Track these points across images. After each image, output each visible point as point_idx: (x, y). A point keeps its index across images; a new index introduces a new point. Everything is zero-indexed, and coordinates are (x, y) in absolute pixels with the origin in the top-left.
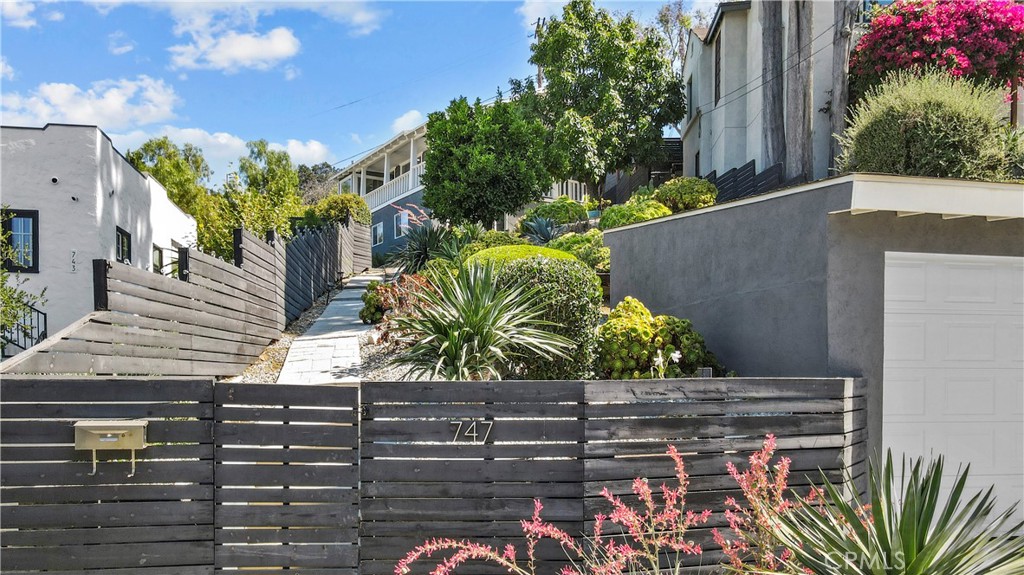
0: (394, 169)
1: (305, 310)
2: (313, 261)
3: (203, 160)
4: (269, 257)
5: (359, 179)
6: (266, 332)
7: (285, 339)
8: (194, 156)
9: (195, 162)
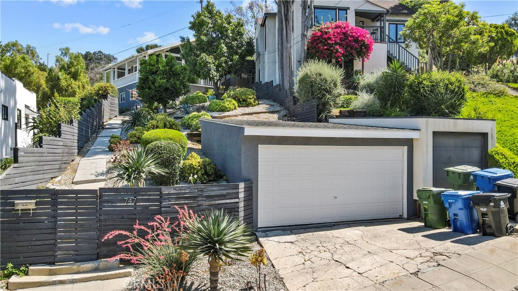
0: (130, 67)
1: (86, 143)
2: (90, 122)
3: (36, 53)
4: (71, 130)
5: (114, 71)
6: (70, 158)
7: (78, 159)
8: (32, 50)
9: (32, 54)
